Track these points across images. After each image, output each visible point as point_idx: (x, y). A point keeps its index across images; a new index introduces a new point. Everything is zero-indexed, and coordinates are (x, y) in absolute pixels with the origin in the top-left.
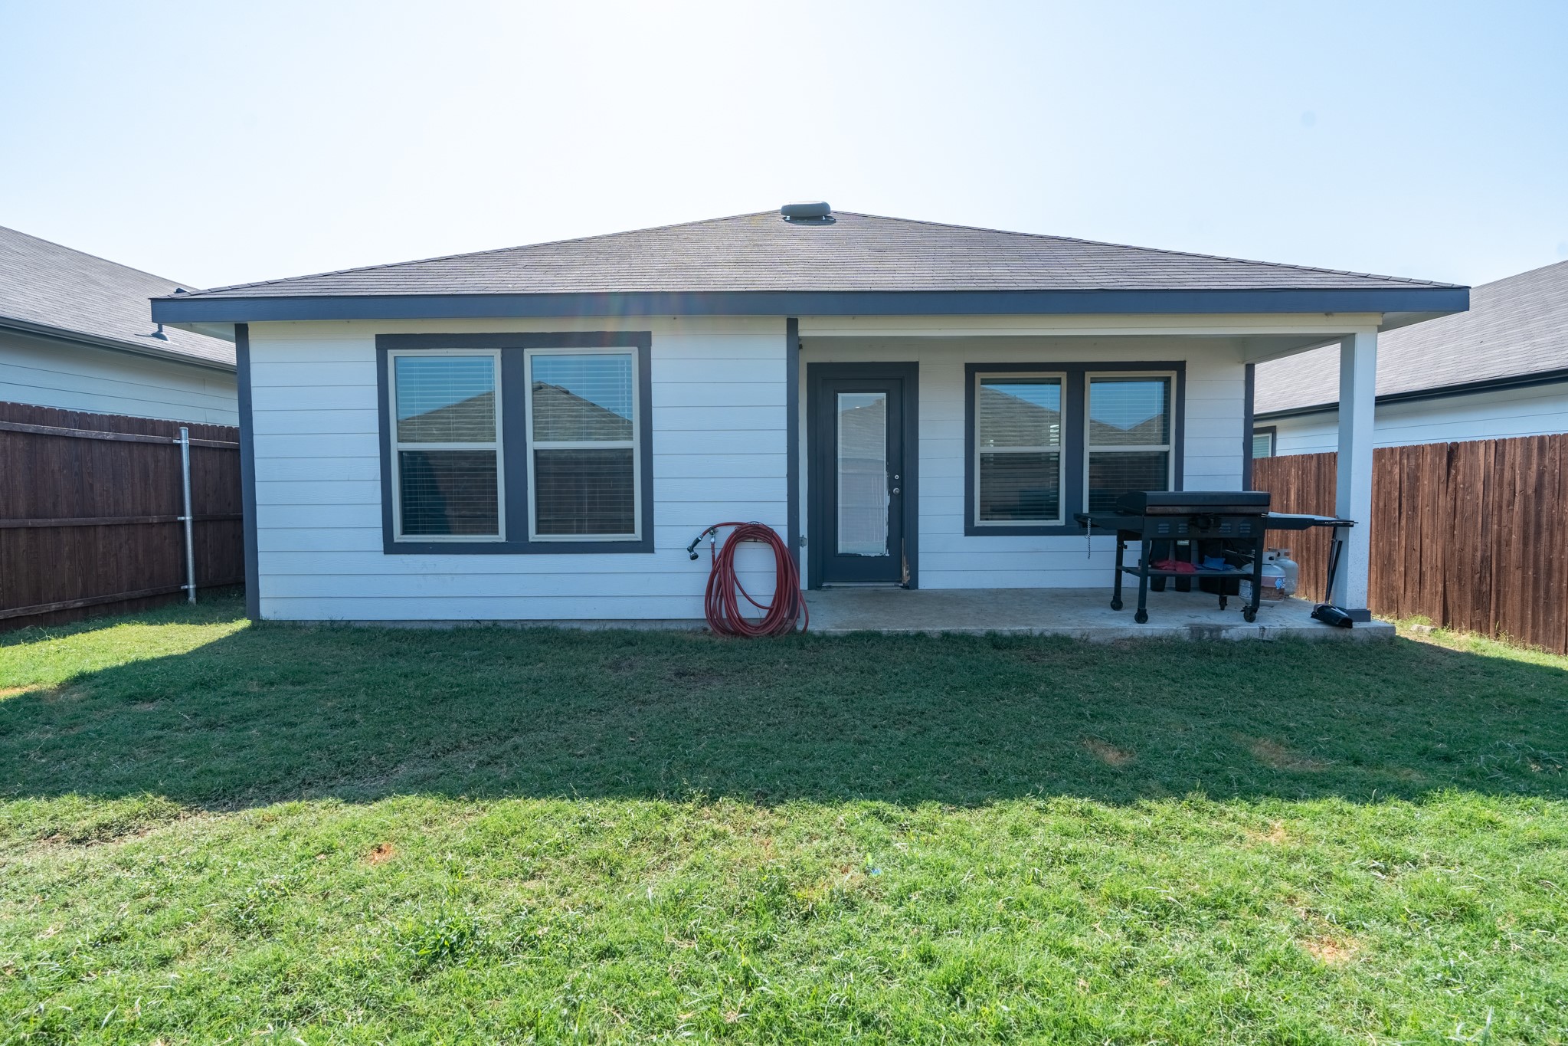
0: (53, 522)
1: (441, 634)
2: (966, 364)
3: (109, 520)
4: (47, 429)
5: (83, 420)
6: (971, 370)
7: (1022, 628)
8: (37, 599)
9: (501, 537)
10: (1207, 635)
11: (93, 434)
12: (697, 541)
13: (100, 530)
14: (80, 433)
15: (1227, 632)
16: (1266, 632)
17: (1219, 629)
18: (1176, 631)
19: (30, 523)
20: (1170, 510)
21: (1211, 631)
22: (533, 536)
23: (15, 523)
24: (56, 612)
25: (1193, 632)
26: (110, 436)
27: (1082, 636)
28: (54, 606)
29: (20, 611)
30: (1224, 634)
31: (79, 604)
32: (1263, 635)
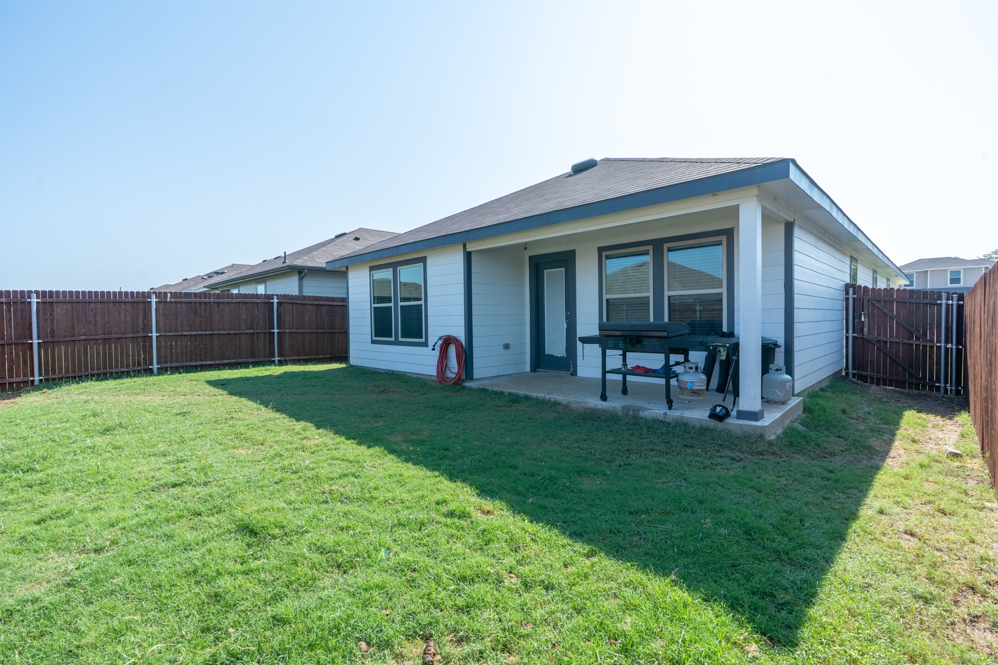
0: (322, 331)
1: (382, 374)
2: (598, 248)
3: (339, 331)
4: (321, 303)
5: (333, 299)
6: (601, 250)
7: (541, 395)
8: (317, 354)
9: (393, 339)
10: (631, 413)
11: (335, 303)
12: (436, 343)
13: (337, 334)
14: (331, 303)
15: (643, 412)
16: (668, 416)
17: (639, 409)
18: (614, 407)
19: (315, 331)
20: (611, 333)
21: (634, 411)
22: (401, 339)
23: (312, 331)
24: (323, 358)
25: (623, 409)
26: (340, 304)
27: (568, 403)
28: (321, 356)
29: (312, 357)
30: (641, 413)
31: (329, 356)
32: (665, 417)
